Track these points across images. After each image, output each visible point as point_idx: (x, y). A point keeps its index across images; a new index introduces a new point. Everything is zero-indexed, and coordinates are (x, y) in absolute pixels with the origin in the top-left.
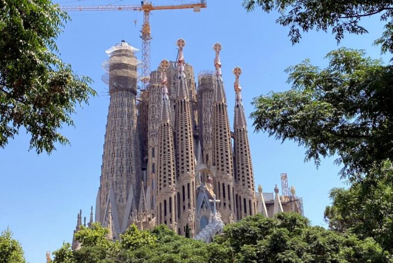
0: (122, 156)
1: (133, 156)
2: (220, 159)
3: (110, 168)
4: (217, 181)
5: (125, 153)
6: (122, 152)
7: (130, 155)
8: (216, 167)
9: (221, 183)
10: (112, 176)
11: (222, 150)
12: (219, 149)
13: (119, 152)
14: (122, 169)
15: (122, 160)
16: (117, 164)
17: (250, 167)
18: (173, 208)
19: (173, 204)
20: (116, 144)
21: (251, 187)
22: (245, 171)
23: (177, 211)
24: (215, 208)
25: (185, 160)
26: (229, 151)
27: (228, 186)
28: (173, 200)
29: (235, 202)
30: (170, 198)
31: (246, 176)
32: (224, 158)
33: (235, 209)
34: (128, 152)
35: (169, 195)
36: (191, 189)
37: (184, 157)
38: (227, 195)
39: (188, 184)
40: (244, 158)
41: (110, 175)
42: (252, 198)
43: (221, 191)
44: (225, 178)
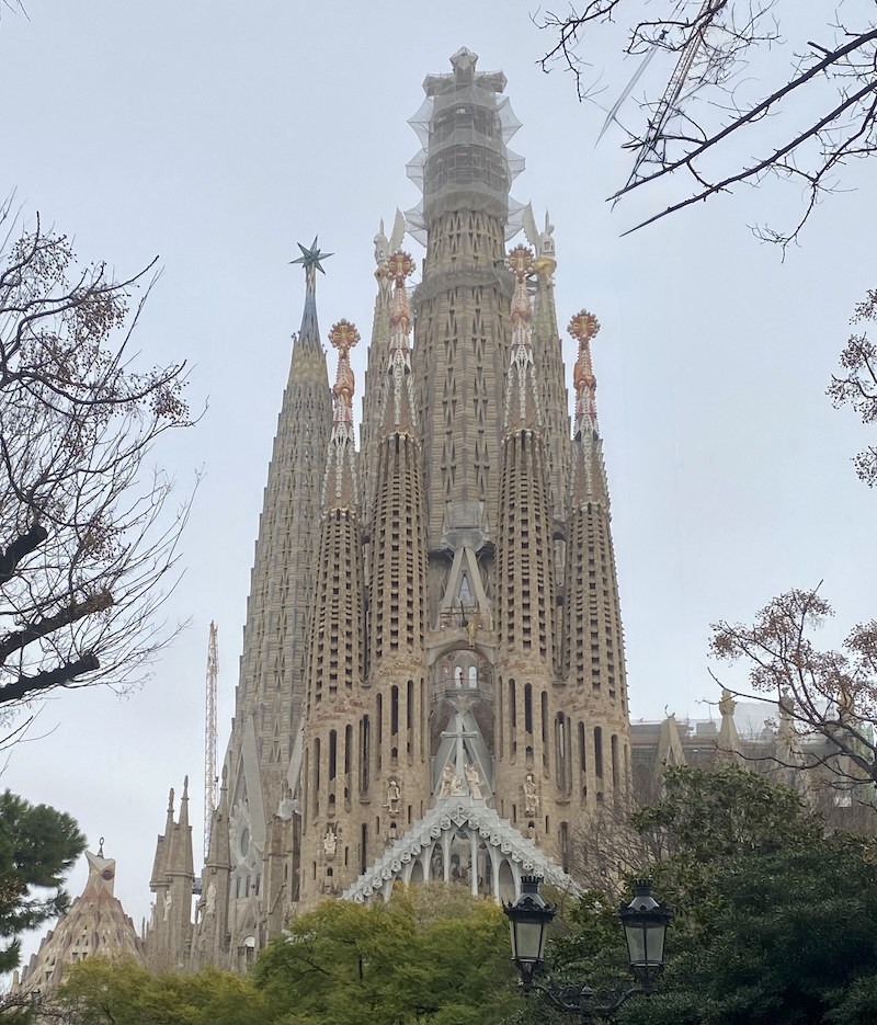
0: (282, 632)
2: (505, 606)
3: (253, 668)
5: (290, 621)
6: (282, 620)
9: (506, 682)
10: (256, 691)
11: (511, 578)
13: (276, 620)
14: (280, 668)
17: (602, 625)
18: (340, 764)
19: (341, 752)
20: (269, 598)
21: (606, 687)
22: (586, 638)
23: (355, 773)
24: (461, 752)
25: (388, 616)
26: (534, 578)
27: (528, 689)
28: (341, 740)
29: (551, 739)
30: (333, 735)
31: (588, 654)
32: (518, 603)
33: (552, 761)
34: (300, 619)
35: (329, 725)
36: (402, 702)
37: (386, 608)
38: (521, 718)
39: (395, 690)
40: (586, 599)
41: (251, 687)
42: (602, 722)
43: (506, 708)
44: (517, 665)
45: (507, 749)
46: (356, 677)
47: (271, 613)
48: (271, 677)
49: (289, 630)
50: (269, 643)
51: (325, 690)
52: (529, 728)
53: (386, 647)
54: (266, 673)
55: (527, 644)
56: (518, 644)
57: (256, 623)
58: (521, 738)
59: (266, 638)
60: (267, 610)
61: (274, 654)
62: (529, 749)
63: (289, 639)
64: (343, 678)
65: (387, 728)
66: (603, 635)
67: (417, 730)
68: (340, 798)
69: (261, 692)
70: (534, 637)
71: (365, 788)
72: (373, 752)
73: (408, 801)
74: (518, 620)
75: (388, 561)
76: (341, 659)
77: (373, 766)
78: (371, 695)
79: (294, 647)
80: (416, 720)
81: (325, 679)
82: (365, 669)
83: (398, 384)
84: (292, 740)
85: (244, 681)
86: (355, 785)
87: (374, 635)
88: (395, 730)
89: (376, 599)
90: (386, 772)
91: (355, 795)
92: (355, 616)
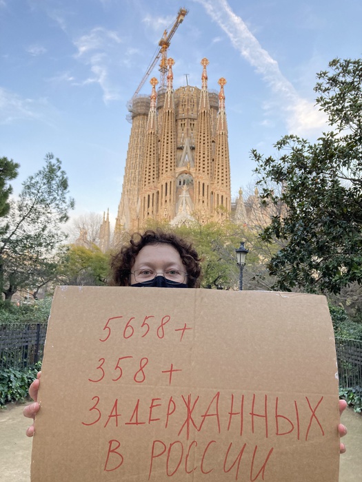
0: (135, 169)
3: (127, 178)
13: (134, 165)
14: (135, 179)
15: (135, 171)
17: (224, 166)
18: (151, 204)
19: (151, 201)
20: (132, 159)
21: (225, 184)
22: (220, 170)
23: (155, 207)
24: (184, 202)
25: (165, 163)
26: (206, 153)
27: (203, 184)
28: (151, 197)
29: (209, 198)
30: (149, 196)
31: (220, 175)
32: (202, 160)
33: (209, 204)
35: (148, 193)
36: (168, 187)
37: (164, 161)
38: (201, 192)
39: (166, 184)
40: (220, 159)
41: (127, 184)
42: (224, 194)
43: (197, 189)
44: (201, 177)
45: (197, 201)
46: (155, 180)
47: (133, 163)
48: (132, 181)
49: (137, 168)
50: (132, 172)
51: (147, 183)
52: (203, 195)
53: (164, 171)
55: (204, 171)
56: (201, 171)
57: (128, 166)
58: (201, 198)
59: (131, 170)
60: (131, 162)
61: (133, 175)
62: (203, 202)
63: (137, 171)
64: (152, 180)
65: (164, 194)
66: (225, 169)
67: (172, 195)
68: (150, 213)
69: (129, 185)
70: (206, 170)
71: (157, 211)
72: (160, 201)
73: (170, 215)
74: (201, 165)
75: (165, 147)
76: (151, 174)
77: (160, 205)
78: (160, 185)
79: (139, 173)
80: (172, 192)
81: (147, 180)
82: (158, 177)
83: (169, 96)
84: (138, 199)
85: (125, 183)
86: (155, 210)
87: (161, 168)
88: (166, 195)
89: (161, 157)
90: (164, 206)
91: (155, 212)
92: (155, 163)
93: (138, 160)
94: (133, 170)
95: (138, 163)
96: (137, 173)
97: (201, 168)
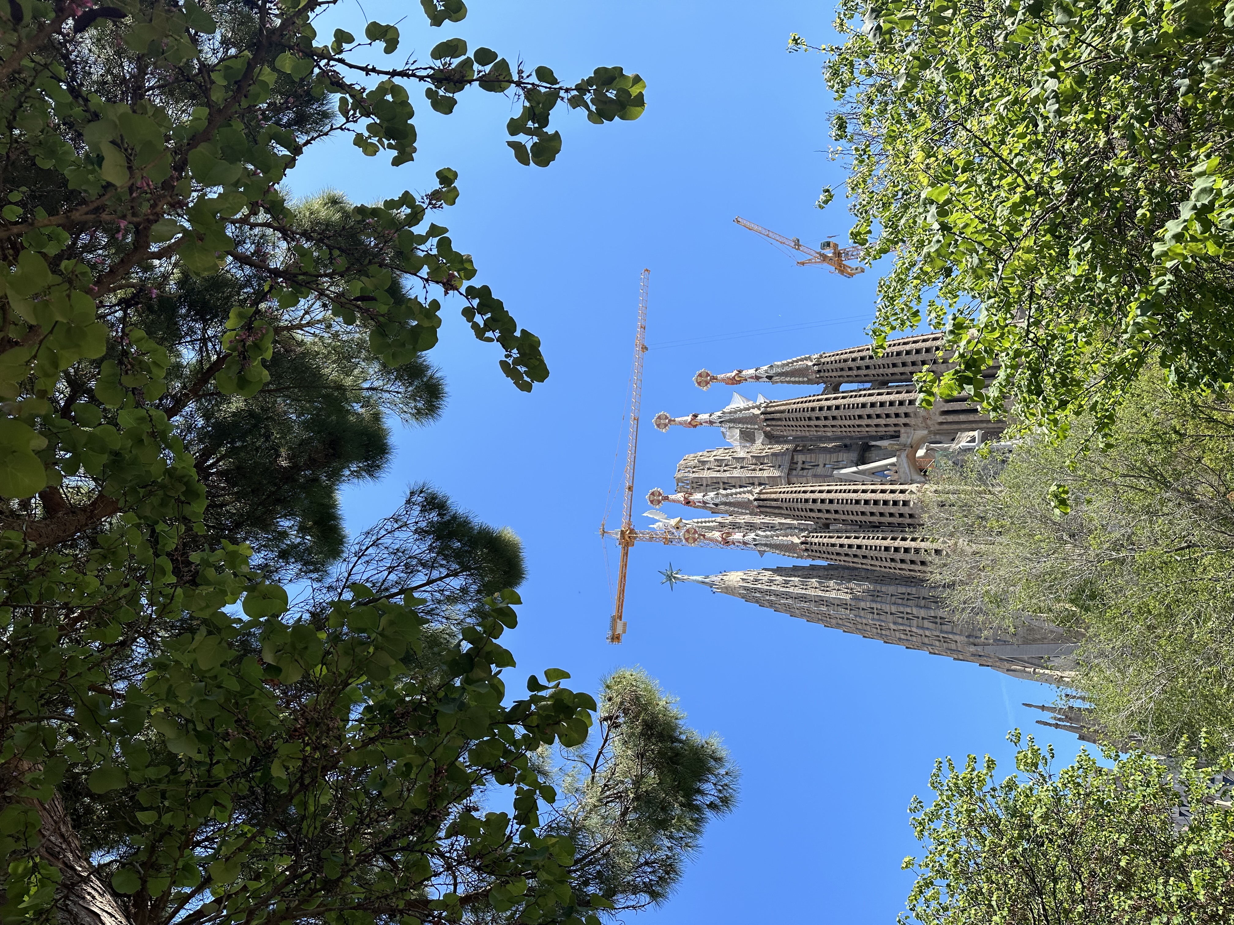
0: (910, 616)
1: (909, 590)
2: (882, 421)
3: (937, 643)
4: (938, 427)
5: (902, 609)
6: (901, 615)
7: (906, 596)
8: (903, 430)
9: (941, 419)
10: (956, 642)
11: (860, 417)
12: (858, 422)
13: (900, 620)
14: (938, 621)
15: (918, 618)
16: (928, 629)
20: (883, 624)
22: (910, 359)
25: (881, 507)
26: (862, 400)
31: (923, 358)
32: (878, 409)
34: (900, 601)
41: (953, 646)
47: (895, 623)
48: (944, 627)
49: (909, 610)
50: (918, 627)
54: (942, 632)
56: (910, 409)
57: (903, 636)
59: (914, 629)
60: (892, 626)
61: (926, 624)
63: (915, 611)
64: (929, 545)
69: (957, 638)
70: (906, 397)
74: (893, 412)
79: (921, 608)
85: (949, 653)
87: (896, 521)
89: (868, 518)
92: (881, 534)
93: (886, 608)
94: (915, 622)
95: (894, 609)
96: (923, 613)
97: (902, 410)
